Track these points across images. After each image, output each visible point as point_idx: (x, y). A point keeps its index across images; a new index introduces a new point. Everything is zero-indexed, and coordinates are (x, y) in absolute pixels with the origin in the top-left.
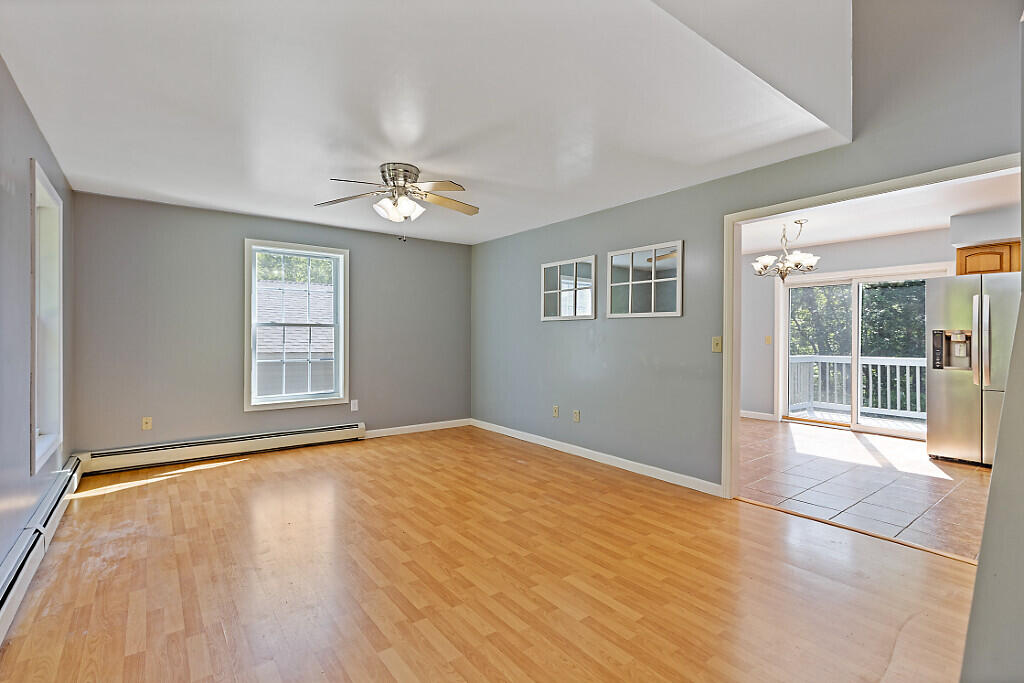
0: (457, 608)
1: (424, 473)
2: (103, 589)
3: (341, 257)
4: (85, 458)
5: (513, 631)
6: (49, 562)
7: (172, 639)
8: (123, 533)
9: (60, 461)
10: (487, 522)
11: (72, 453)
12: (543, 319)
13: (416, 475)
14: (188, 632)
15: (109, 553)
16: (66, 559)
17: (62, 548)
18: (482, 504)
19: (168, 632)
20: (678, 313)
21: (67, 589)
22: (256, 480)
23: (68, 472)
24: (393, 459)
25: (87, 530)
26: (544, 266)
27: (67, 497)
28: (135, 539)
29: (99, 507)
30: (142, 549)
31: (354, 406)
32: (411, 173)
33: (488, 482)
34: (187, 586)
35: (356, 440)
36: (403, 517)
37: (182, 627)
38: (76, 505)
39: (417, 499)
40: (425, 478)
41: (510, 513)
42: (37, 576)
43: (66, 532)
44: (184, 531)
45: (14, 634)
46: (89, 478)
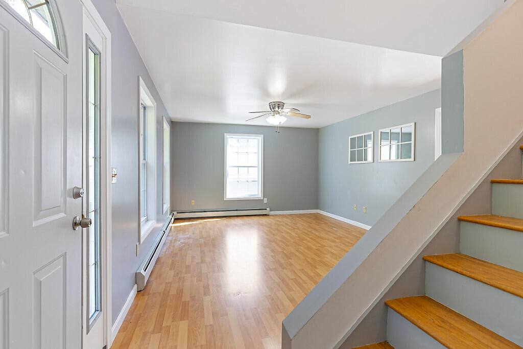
0: (284, 270)
1: (289, 229)
2: (180, 249)
3: (260, 138)
4: (175, 213)
5: (301, 278)
6: (167, 241)
7: (198, 263)
8: (186, 236)
9: (169, 213)
10: (309, 248)
11: (172, 211)
12: (350, 163)
13: (286, 230)
14: (202, 262)
15: (182, 241)
16: (171, 241)
17: (170, 238)
18: (309, 241)
19: (197, 261)
20: (412, 159)
21: (172, 248)
22: (227, 226)
23: (171, 216)
24: (278, 223)
25: (176, 234)
26: (350, 137)
27: (170, 225)
28: (189, 238)
29: (179, 229)
30: (191, 241)
31: (265, 201)
32: (280, 105)
33: (316, 235)
34: (202, 252)
35: (266, 215)
36: (276, 242)
37: (200, 261)
38: (173, 227)
39: (283, 237)
40: (288, 231)
41: (319, 246)
42: (164, 244)
43: (170, 234)
44: (202, 238)
45: (161, 256)
46: (176, 220)
